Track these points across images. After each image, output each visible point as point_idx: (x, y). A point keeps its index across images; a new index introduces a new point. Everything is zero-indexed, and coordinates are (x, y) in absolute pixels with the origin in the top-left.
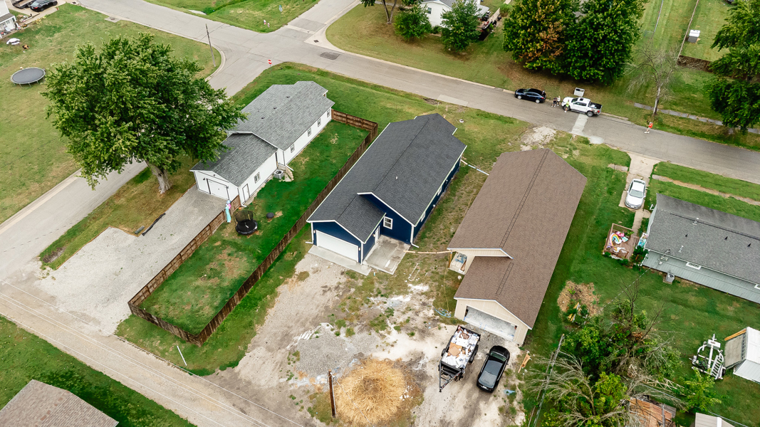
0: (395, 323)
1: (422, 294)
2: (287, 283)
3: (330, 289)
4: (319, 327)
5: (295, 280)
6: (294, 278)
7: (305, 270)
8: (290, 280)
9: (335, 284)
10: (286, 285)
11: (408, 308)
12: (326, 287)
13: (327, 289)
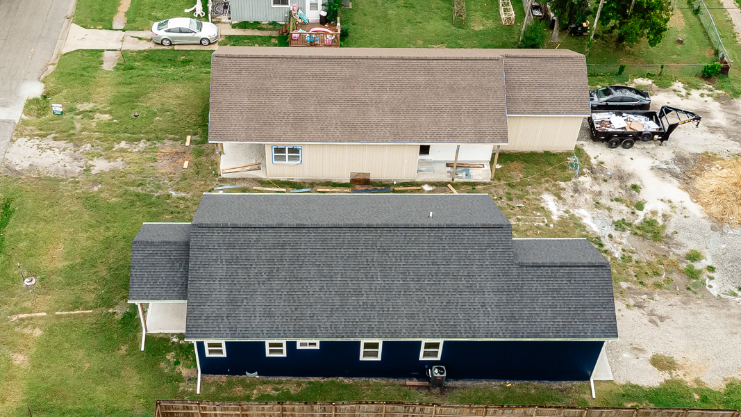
0: (633, 213)
1: (560, 198)
2: (697, 381)
3: (651, 314)
4: (722, 296)
5: (681, 373)
6: (679, 375)
7: (651, 367)
8: (687, 379)
9: (636, 311)
10: (703, 379)
11: (597, 207)
12: (652, 321)
13: (654, 318)
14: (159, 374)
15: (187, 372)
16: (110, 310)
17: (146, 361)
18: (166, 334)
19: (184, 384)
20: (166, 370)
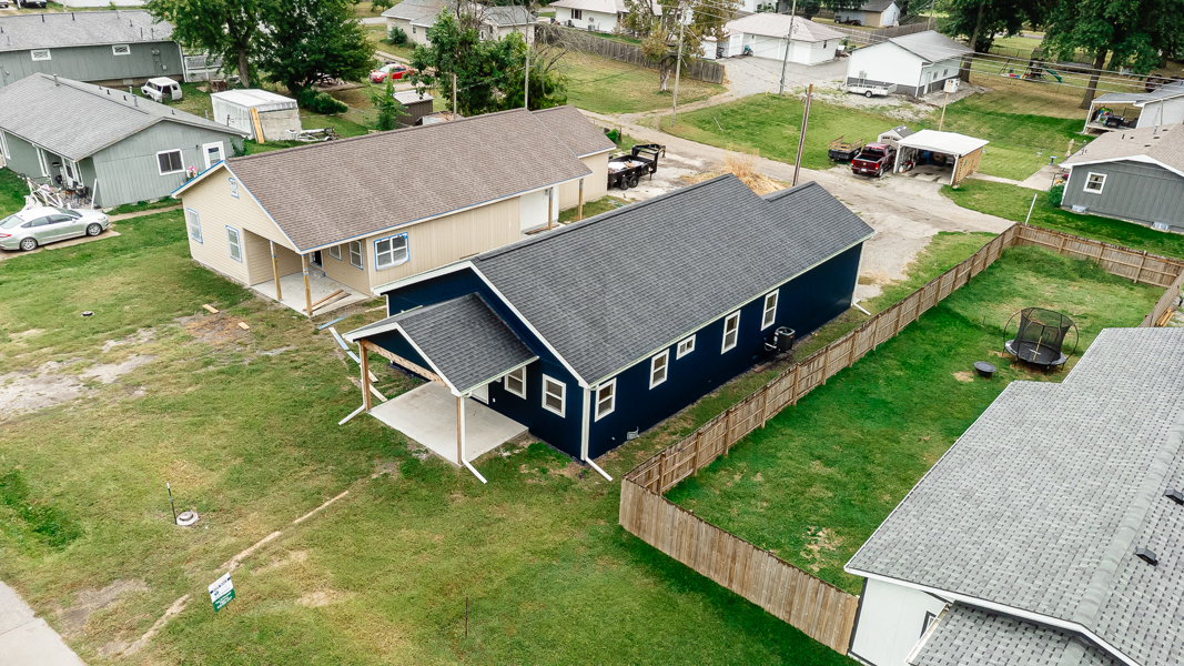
14: (541, 490)
15: (568, 471)
16: (374, 476)
17: (506, 488)
18: (489, 452)
19: (581, 483)
20: (543, 483)
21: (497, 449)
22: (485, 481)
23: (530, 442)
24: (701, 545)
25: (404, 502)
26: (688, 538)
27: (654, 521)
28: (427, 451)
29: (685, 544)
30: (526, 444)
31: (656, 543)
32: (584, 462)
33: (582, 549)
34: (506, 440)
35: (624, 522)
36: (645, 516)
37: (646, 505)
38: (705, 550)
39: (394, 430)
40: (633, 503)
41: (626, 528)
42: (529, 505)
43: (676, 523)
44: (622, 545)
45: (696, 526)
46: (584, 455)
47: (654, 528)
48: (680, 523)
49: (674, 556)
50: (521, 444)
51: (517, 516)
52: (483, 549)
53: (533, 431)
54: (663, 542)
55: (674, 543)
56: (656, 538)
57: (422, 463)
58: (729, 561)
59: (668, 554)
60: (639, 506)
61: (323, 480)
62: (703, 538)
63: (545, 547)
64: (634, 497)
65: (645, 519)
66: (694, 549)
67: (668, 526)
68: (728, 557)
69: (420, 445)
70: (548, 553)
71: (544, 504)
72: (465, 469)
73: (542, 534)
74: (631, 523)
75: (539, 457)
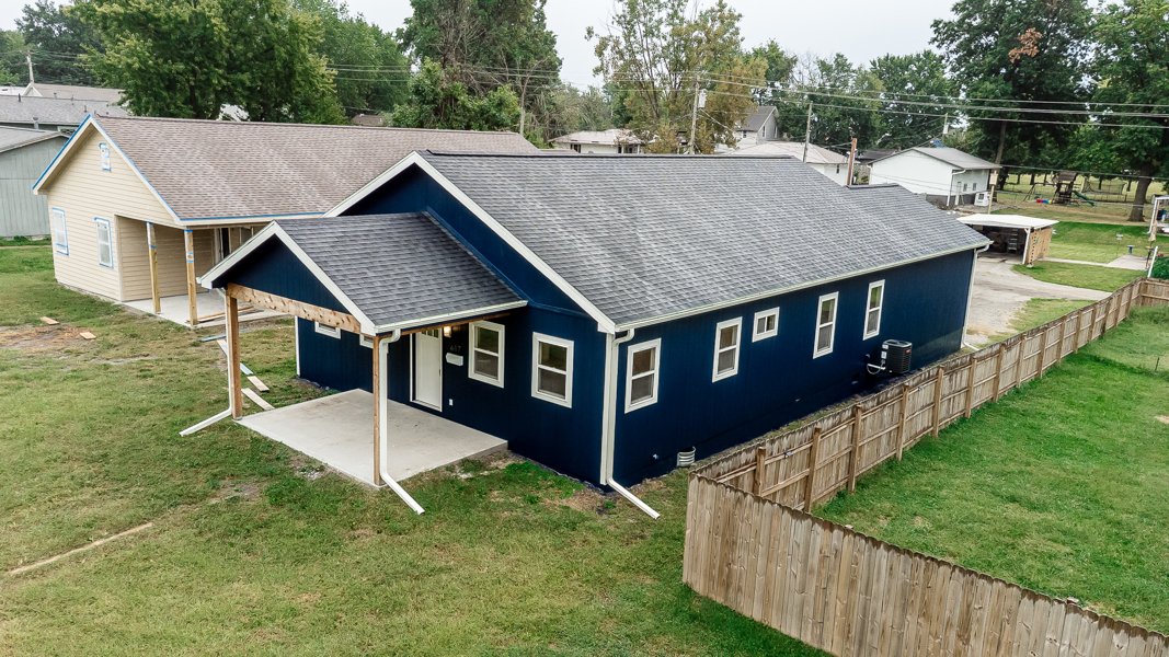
14: (528, 527)
15: (578, 500)
16: (214, 501)
17: (460, 522)
18: (435, 471)
19: (602, 520)
20: (532, 517)
21: (450, 468)
22: (419, 510)
23: (510, 462)
24: (876, 605)
25: (257, 540)
26: (842, 592)
27: (761, 562)
28: (322, 469)
29: (836, 608)
30: (502, 465)
31: (765, 614)
32: (607, 489)
33: (610, 625)
34: (467, 455)
35: (694, 575)
36: (740, 553)
37: (742, 528)
38: (887, 615)
39: (272, 441)
40: (713, 531)
41: (699, 588)
42: (502, 550)
43: (815, 561)
44: (694, 618)
45: (863, 559)
46: (606, 475)
47: (760, 579)
48: (824, 558)
49: (807, 639)
50: (494, 464)
51: (477, 565)
52: (397, 619)
53: (514, 447)
54: (782, 609)
55: (808, 610)
56: (767, 602)
57: (309, 485)
58: (953, 635)
59: (794, 634)
60: (726, 535)
61: (111, 507)
62: (880, 587)
63: (534, 617)
64: (715, 517)
65: (742, 561)
66: (857, 617)
67: (796, 568)
68: (949, 624)
69: (310, 461)
70: (538, 628)
71: (532, 548)
72: (387, 493)
73: (526, 595)
74: (709, 577)
75: (525, 482)
